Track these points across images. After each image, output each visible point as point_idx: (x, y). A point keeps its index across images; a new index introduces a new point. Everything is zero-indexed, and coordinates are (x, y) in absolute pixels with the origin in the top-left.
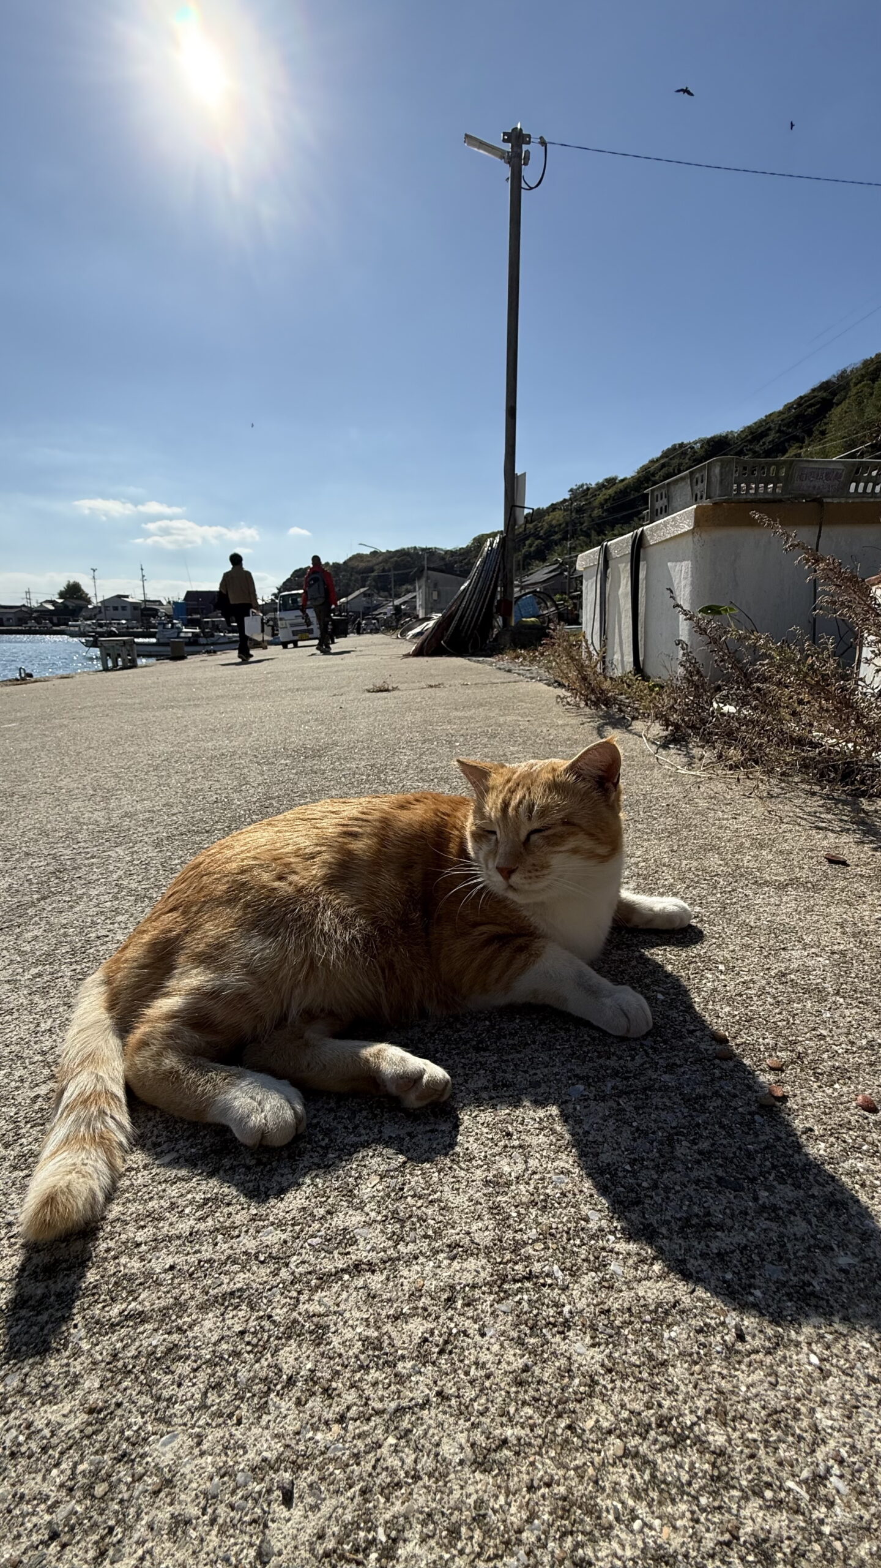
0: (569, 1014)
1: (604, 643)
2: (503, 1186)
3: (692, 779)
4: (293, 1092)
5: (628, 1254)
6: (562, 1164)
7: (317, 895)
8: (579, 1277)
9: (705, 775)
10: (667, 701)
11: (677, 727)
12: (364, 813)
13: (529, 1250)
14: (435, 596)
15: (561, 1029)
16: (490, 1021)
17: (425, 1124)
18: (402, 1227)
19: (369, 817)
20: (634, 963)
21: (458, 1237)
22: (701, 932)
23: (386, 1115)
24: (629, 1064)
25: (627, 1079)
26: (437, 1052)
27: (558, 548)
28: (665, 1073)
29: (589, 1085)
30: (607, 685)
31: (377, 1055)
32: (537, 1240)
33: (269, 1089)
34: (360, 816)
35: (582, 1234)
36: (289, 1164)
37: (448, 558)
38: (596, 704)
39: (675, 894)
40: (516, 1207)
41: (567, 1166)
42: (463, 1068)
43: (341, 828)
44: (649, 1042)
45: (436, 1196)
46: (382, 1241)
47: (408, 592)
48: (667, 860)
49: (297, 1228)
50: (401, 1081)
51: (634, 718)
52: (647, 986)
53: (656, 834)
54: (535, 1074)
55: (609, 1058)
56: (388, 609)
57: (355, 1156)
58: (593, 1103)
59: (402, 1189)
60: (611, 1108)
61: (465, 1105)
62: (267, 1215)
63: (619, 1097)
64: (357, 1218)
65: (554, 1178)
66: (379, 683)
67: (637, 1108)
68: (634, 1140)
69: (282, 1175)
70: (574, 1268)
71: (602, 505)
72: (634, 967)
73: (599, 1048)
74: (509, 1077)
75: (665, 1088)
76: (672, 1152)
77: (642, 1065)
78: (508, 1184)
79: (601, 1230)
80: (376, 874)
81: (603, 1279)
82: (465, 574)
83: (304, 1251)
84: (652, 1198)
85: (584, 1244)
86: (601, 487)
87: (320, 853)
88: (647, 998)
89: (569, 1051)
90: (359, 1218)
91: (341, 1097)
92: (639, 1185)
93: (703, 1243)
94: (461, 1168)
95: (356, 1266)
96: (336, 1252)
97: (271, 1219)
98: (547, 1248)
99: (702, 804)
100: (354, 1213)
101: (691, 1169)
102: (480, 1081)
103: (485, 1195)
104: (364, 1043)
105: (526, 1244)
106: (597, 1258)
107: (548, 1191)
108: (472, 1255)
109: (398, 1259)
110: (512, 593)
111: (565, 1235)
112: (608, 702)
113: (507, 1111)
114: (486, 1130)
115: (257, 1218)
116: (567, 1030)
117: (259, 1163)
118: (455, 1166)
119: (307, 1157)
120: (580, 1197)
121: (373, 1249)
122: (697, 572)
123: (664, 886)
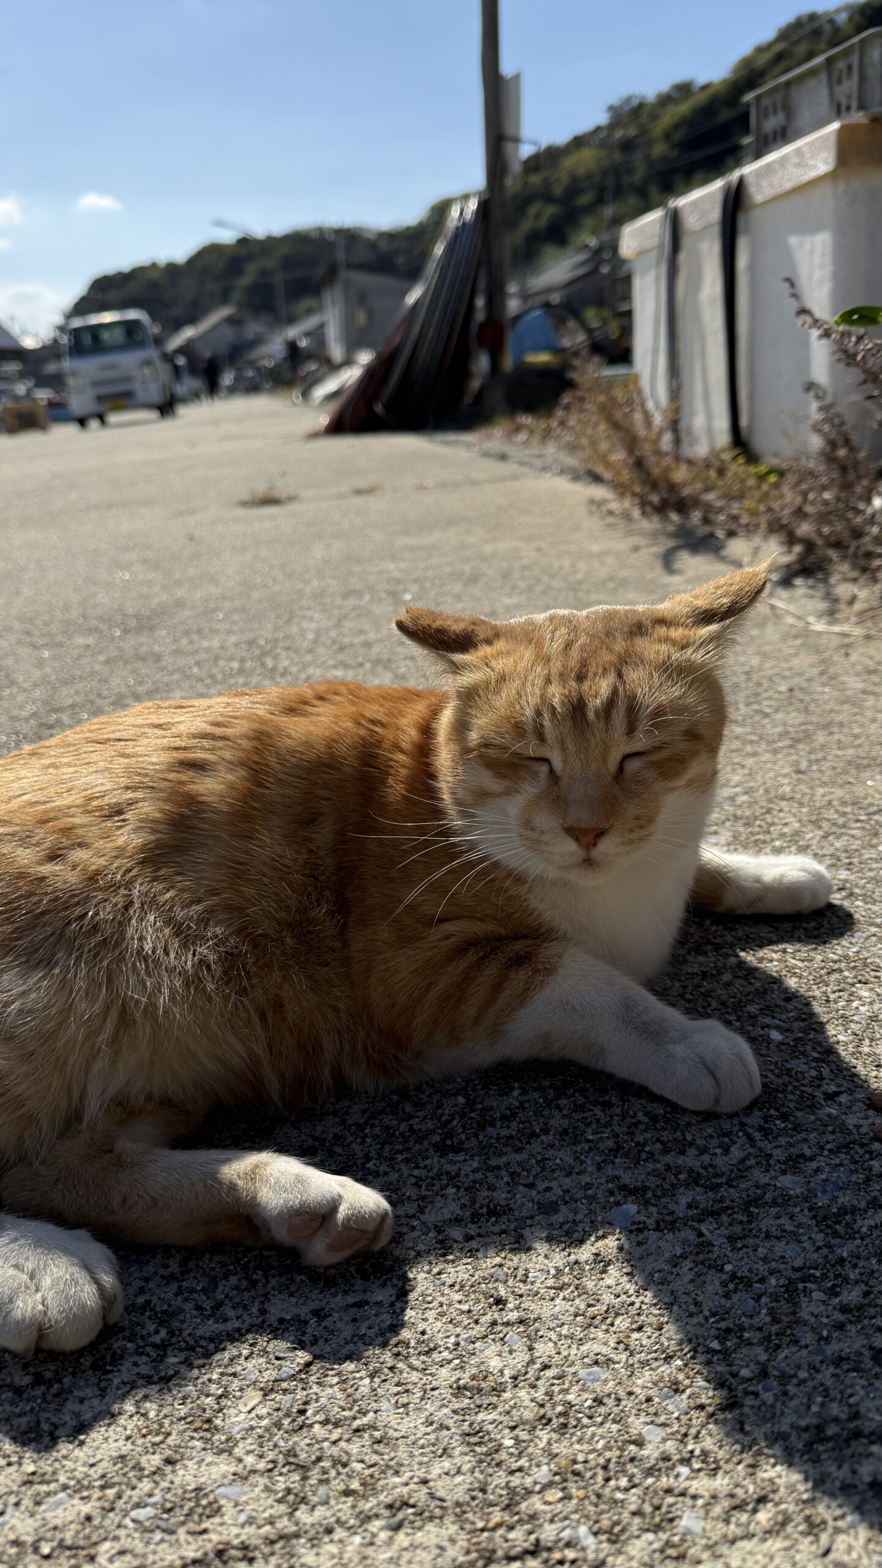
0: (610, 1076)
1: (676, 393)
2: (488, 1394)
3: (837, 641)
4: (98, 1252)
5: (714, 1497)
6: (596, 1347)
7: (129, 885)
8: (625, 1543)
9: (858, 631)
10: (789, 497)
11: (810, 546)
12: (217, 724)
13: (535, 1503)
14: (362, 317)
15: (596, 1103)
16: (467, 1096)
17: (346, 1292)
18: (304, 1478)
19: (229, 732)
20: (727, 977)
21: (405, 1490)
22: (850, 916)
23: (273, 1282)
24: (720, 1162)
25: (715, 1188)
26: (368, 1159)
27: (589, 221)
28: (784, 1172)
29: (647, 1203)
30: (680, 474)
31: (252, 1175)
32: (550, 1484)
33: (50, 1249)
34: (210, 729)
35: (631, 1469)
36: (94, 1380)
37: (384, 246)
38: (661, 509)
39: (803, 850)
40: (513, 1428)
41: (604, 1350)
42: (417, 1185)
43: (175, 754)
44: (755, 1119)
45: (365, 1420)
46: (267, 1507)
47: (310, 311)
48: (787, 789)
49: (111, 1493)
50: (297, 1220)
51: (731, 534)
52: (753, 1017)
53: (769, 743)
54: (549, 1189)
55: (682, 1152)
56: (273, 350)
57: (217, 1357)
58: (653, 1236)
59: (302, 1412)
60: (685, 1242)
61: (419, 1254)
62: (54, 1473)
63: (700, 1221)
64: (224, 1467)
65: (582, 1373)
66: (261, 488)
67: (731, 1239)
68: (727, 1296)
69: (82, 1401)
70: (617, 1529)
71: (667, 136)
72: (728, 984)
73: (665, 1135)
74: (501, 1196)
75: (784, 1200)
76: (794, 1313)
77: (743, 1161)
78: (498, 1390)
79: (666, 1458)
80: (247, 836)
81: (668, 1544)
82: (413, 274)
83: (122, 1533)
84: (756, 1395)
85: (634, 1486)
86: (665, 100)
87: (131, 803)
88: (752, 1040)
89: (610, 1143)
90: (224, 1468)
91: (190, 1254)
92: (735, 1375)
93: (846, 1467)
94: (412, 1368)
95: (220, 1553)
96: (182, 1532)
97: (63, 1479)
98: (568, 1497)
99: (854, 684)
100: (215, 1459)
101: (828, 1340)
102: (448, 1207)
103: (455, 1412)
104: (228, 1154)
105: (529, 1492)
106: (658, 1508)
107: (570, 1397)
108: (431, 1518)
109: (297, 1536)
110: (503, 307)
111: (601, 1473)
112: (683, 506)
113: (498, 1260)
114: (457, 1297)
115: (35, 1478)
116: (608, 1105)
117: (38, 1380)
118: (400, 1365)
119: (127, 1364)
120: (628, 1404)
121: (251, 1521)
122: (843, 254)
123: (782, 835)
